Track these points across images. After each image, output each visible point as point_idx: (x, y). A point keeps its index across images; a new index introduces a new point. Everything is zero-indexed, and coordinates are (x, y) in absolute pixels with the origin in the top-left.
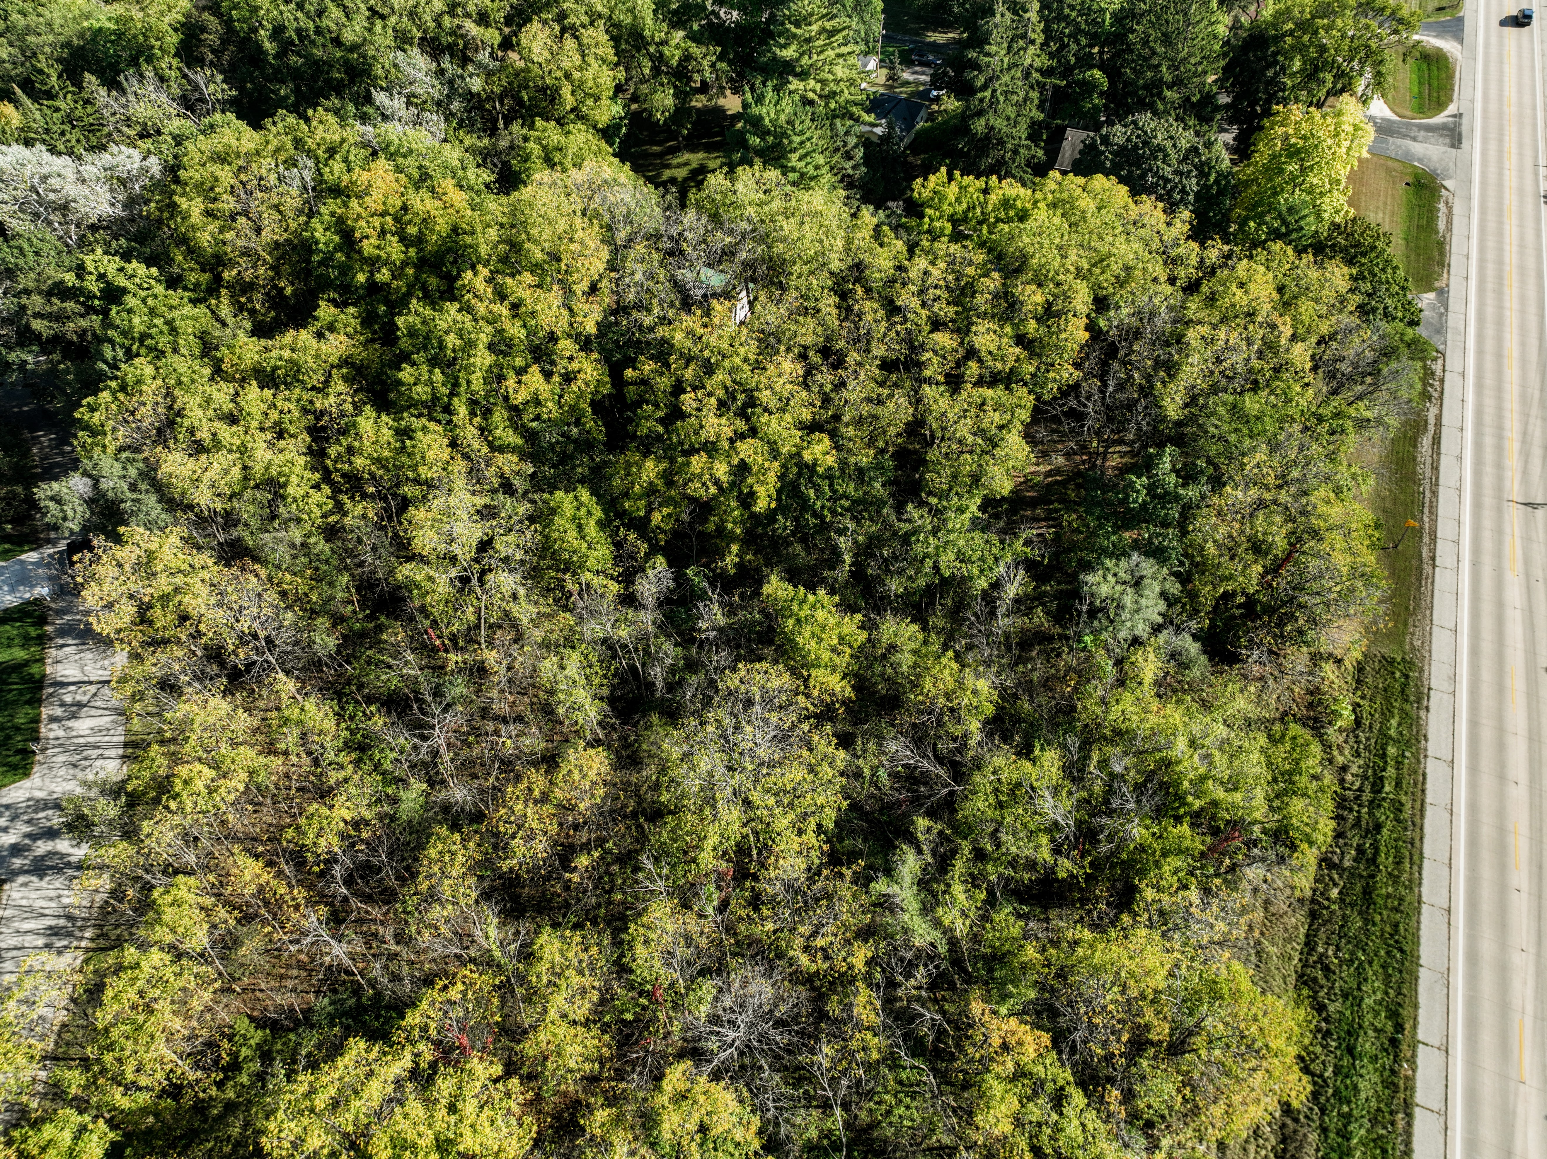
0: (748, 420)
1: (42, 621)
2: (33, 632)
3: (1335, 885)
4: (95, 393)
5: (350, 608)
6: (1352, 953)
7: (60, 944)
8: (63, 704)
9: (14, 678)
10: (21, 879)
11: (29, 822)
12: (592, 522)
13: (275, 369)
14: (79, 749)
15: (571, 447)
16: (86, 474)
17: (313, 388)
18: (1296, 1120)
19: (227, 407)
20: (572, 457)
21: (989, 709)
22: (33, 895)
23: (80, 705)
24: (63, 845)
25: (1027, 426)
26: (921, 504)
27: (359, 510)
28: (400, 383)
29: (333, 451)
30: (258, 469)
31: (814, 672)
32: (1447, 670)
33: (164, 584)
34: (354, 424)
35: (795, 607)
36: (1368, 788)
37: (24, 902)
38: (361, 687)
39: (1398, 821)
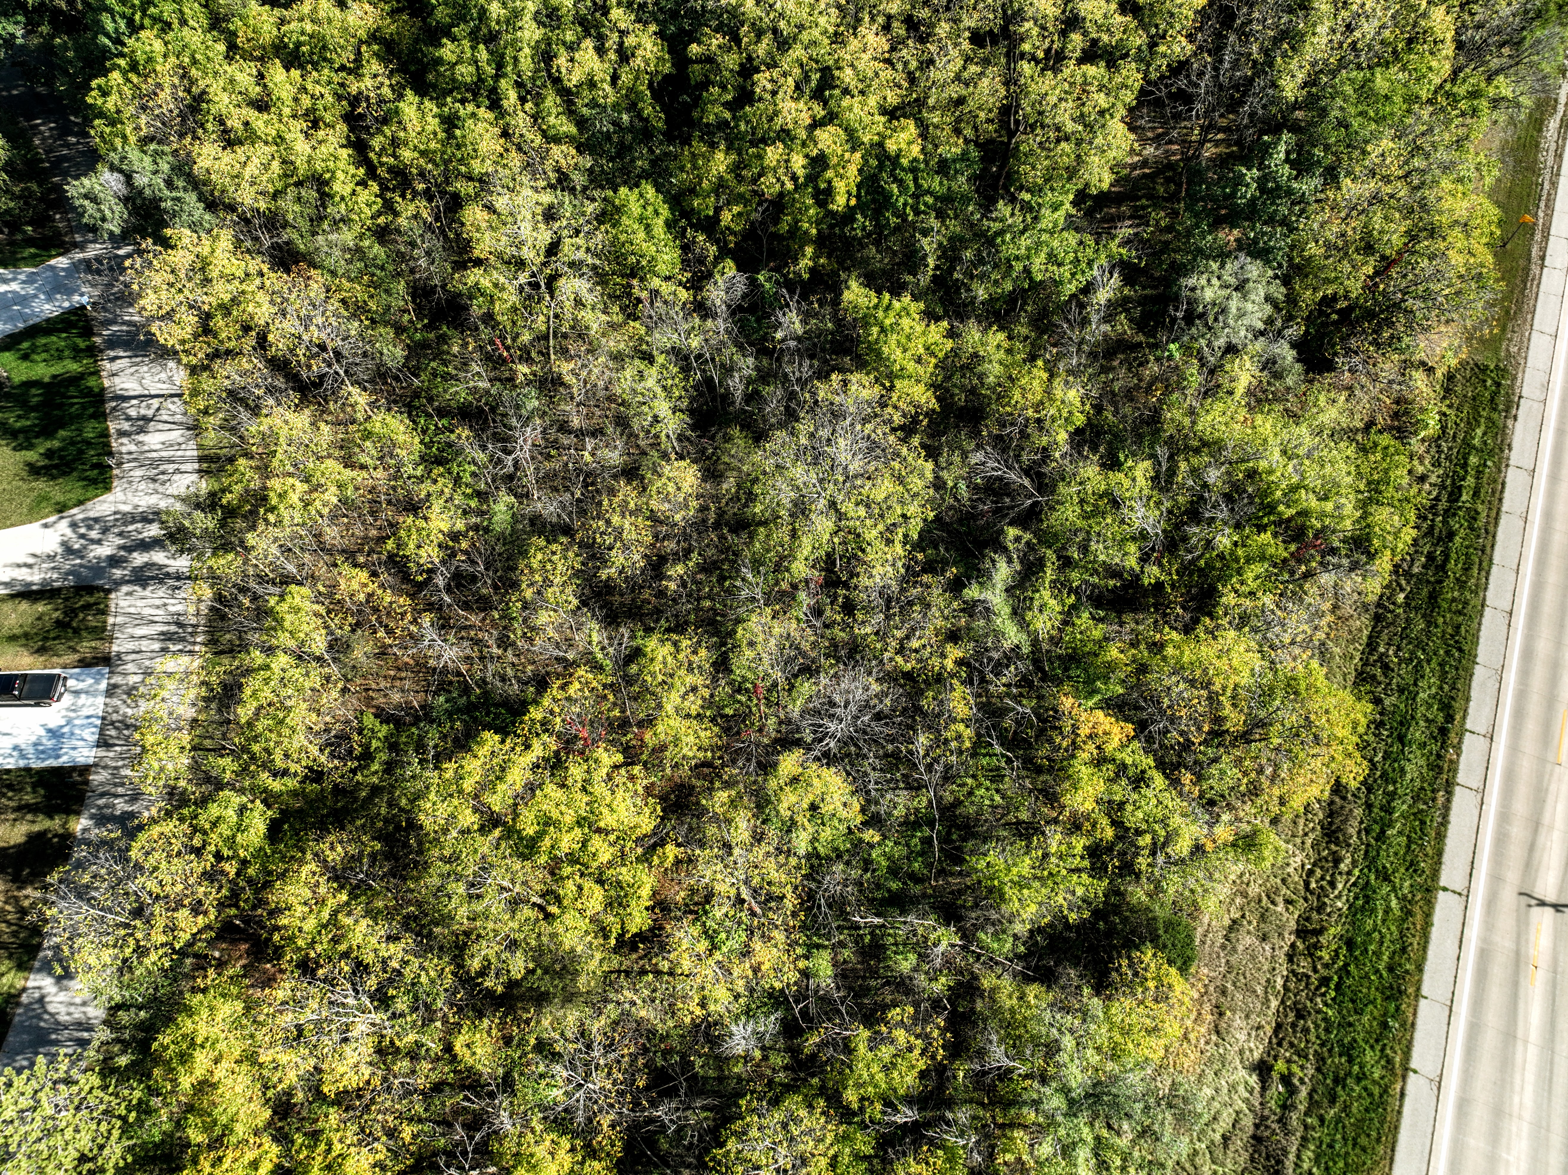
0: (825, 103)
1: (88, 332)
2: (82, 344)
3: (1402, 590)
4: (105, 72)
5: (406, 317)
6: (1412, 653)
7: (173, 648)
8: (128, 418)
9: (72, 391)
10: (125, 589)
11: (121, 534)
12: (660, 222)
13: (299, 45)
14: (154, 463)
15: (629, 137)
16: (113, 168)
17: (343, 68)
18: (1344, 798)
19: (255, 91)
20: (630, 148)
21: (1080, 420)
22: (140, 603)
23: (147, 419)
24: (159, 557)
25: (1131, 110)
26: (1013, 200)
27: (411, 209)
28: (439, 61)
29: (377, 142)
30: (301, 163)
31: (898, 384)
32: (1542, 378)
33: (222, 291)
34: (397, 112)
35: (880, 314)
36: (1444, 497)
37: (132, 610)
38: (430, 400)
39: (1472, 529)
